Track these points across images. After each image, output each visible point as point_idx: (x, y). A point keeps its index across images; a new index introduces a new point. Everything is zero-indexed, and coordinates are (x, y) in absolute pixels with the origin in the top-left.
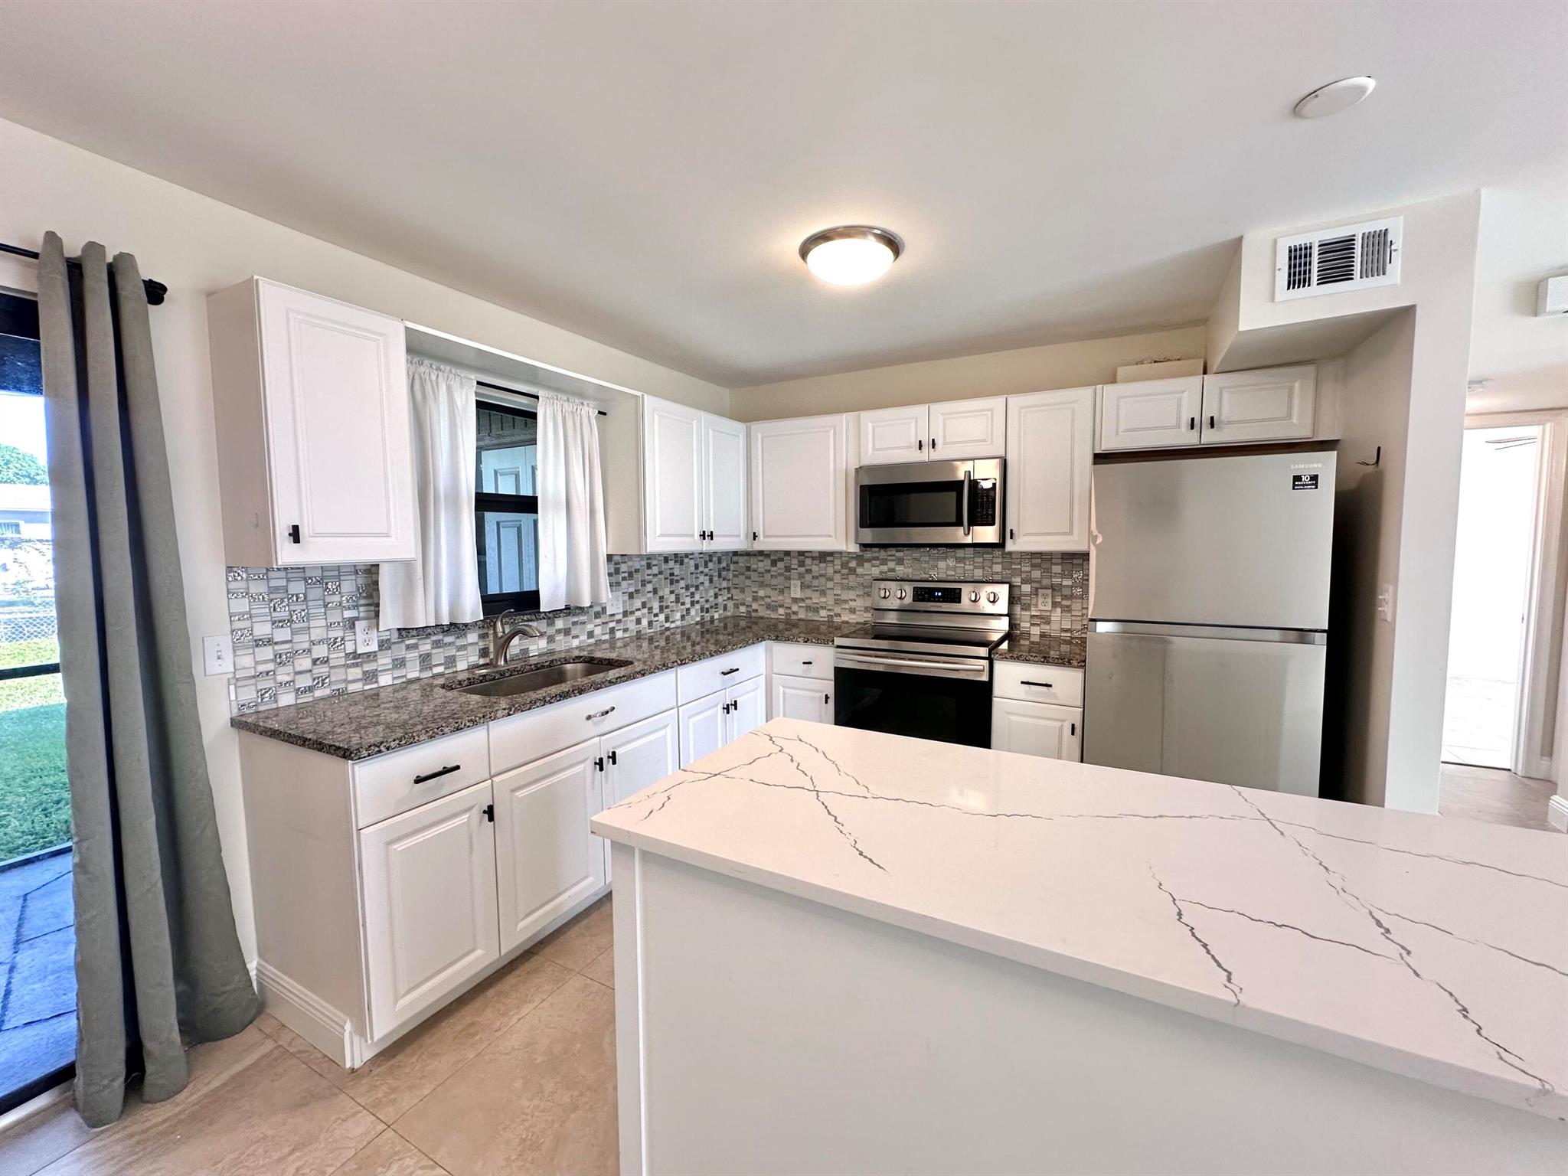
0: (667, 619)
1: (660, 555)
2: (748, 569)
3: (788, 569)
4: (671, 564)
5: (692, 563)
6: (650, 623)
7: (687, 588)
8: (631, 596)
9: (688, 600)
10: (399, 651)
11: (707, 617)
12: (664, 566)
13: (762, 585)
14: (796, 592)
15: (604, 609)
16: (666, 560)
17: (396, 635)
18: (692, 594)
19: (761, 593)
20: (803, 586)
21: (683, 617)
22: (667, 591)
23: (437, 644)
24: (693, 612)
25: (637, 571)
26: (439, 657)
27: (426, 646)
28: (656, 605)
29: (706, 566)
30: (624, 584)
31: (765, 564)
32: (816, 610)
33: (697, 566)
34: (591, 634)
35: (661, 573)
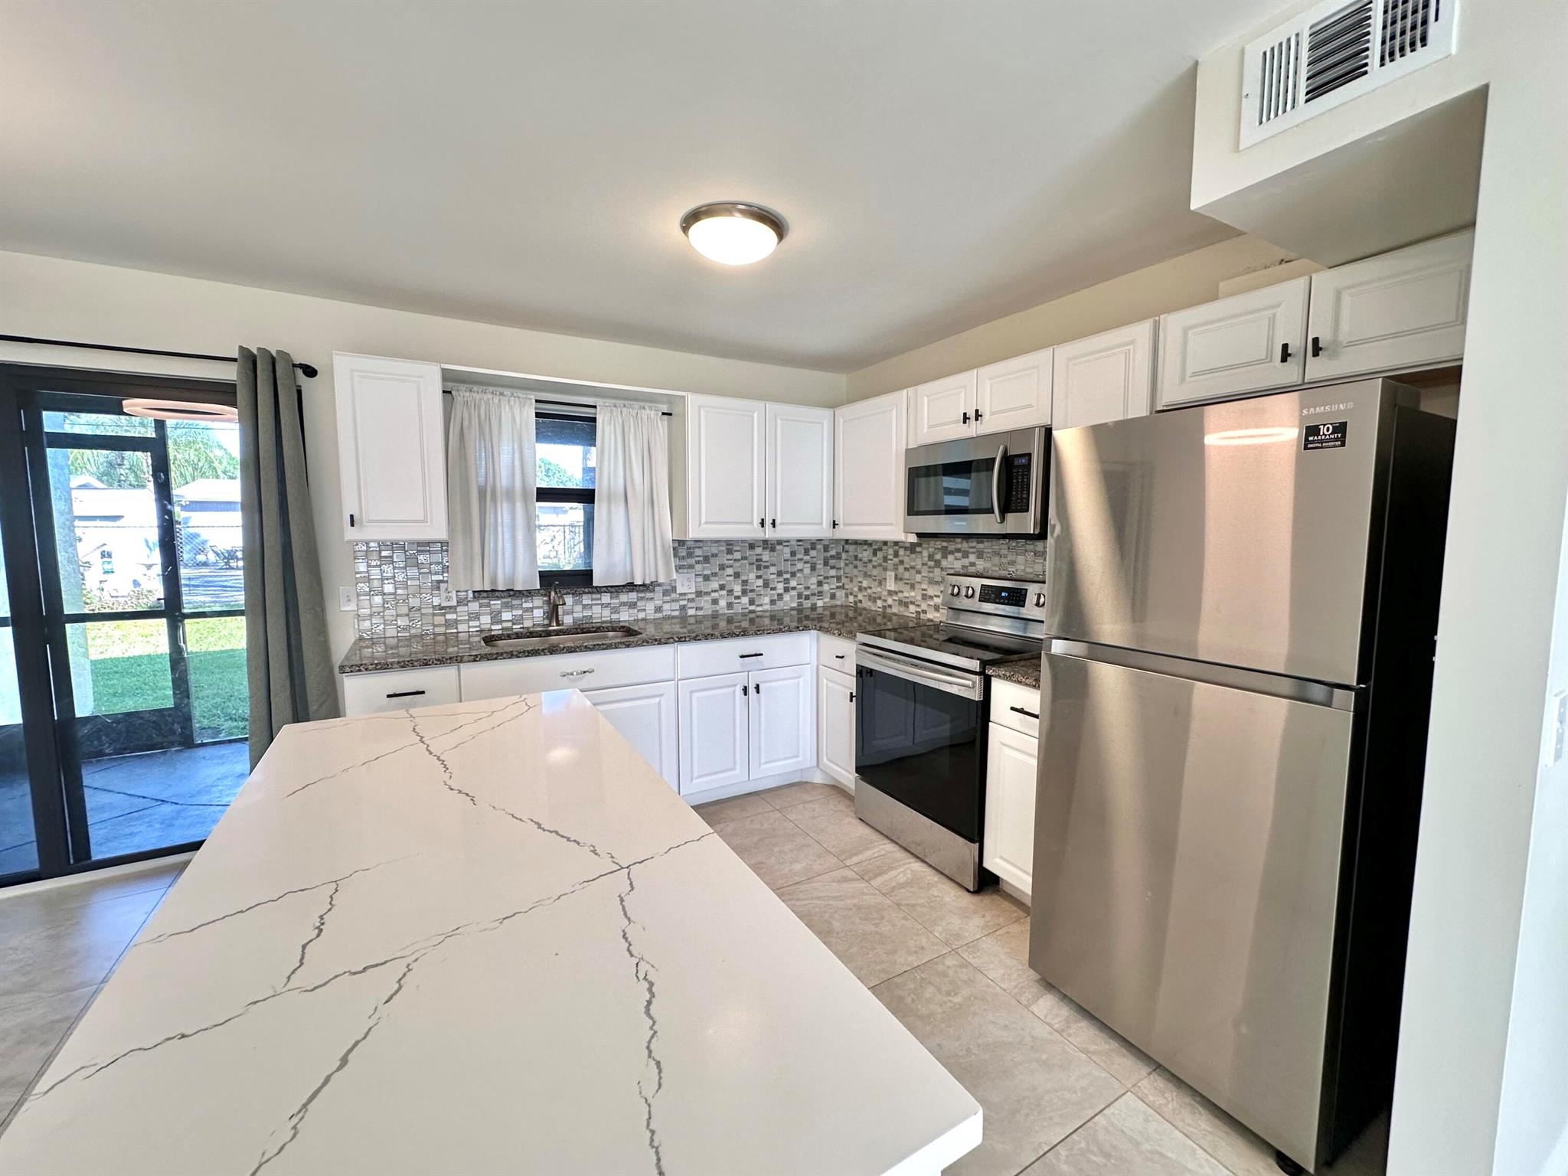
0: (752, 602)
1: (743, 541)
2: (856, 557)
3: (885, 559)
4: (759, 550)
5: (787, 550)
6: (730, 605)
7: (780, 574)
8: (706, 578)
9: (780, 587)
10: (474, 606)
11: (807, 604)
12: (748, 553)
13: (866, 575)
14: (891, 585)
15: (674, 589)
16: (752, 546)
17: (471, 595)
18: (787, 581)
19: (865, 584)
20: (897, 578)
21: (773, 602)
22: (752, 576)
23: (506, 606)
24: (787, 597)
25: (714, 555)
26: (506, 616)
27: (496, 604)
28: (738, 589)
29: (806, 552)
30: (698, 567)
31: (866, 555)
32: (906, 605)
33: (793, 554)
34: (658, 609)
35: (744, 558)
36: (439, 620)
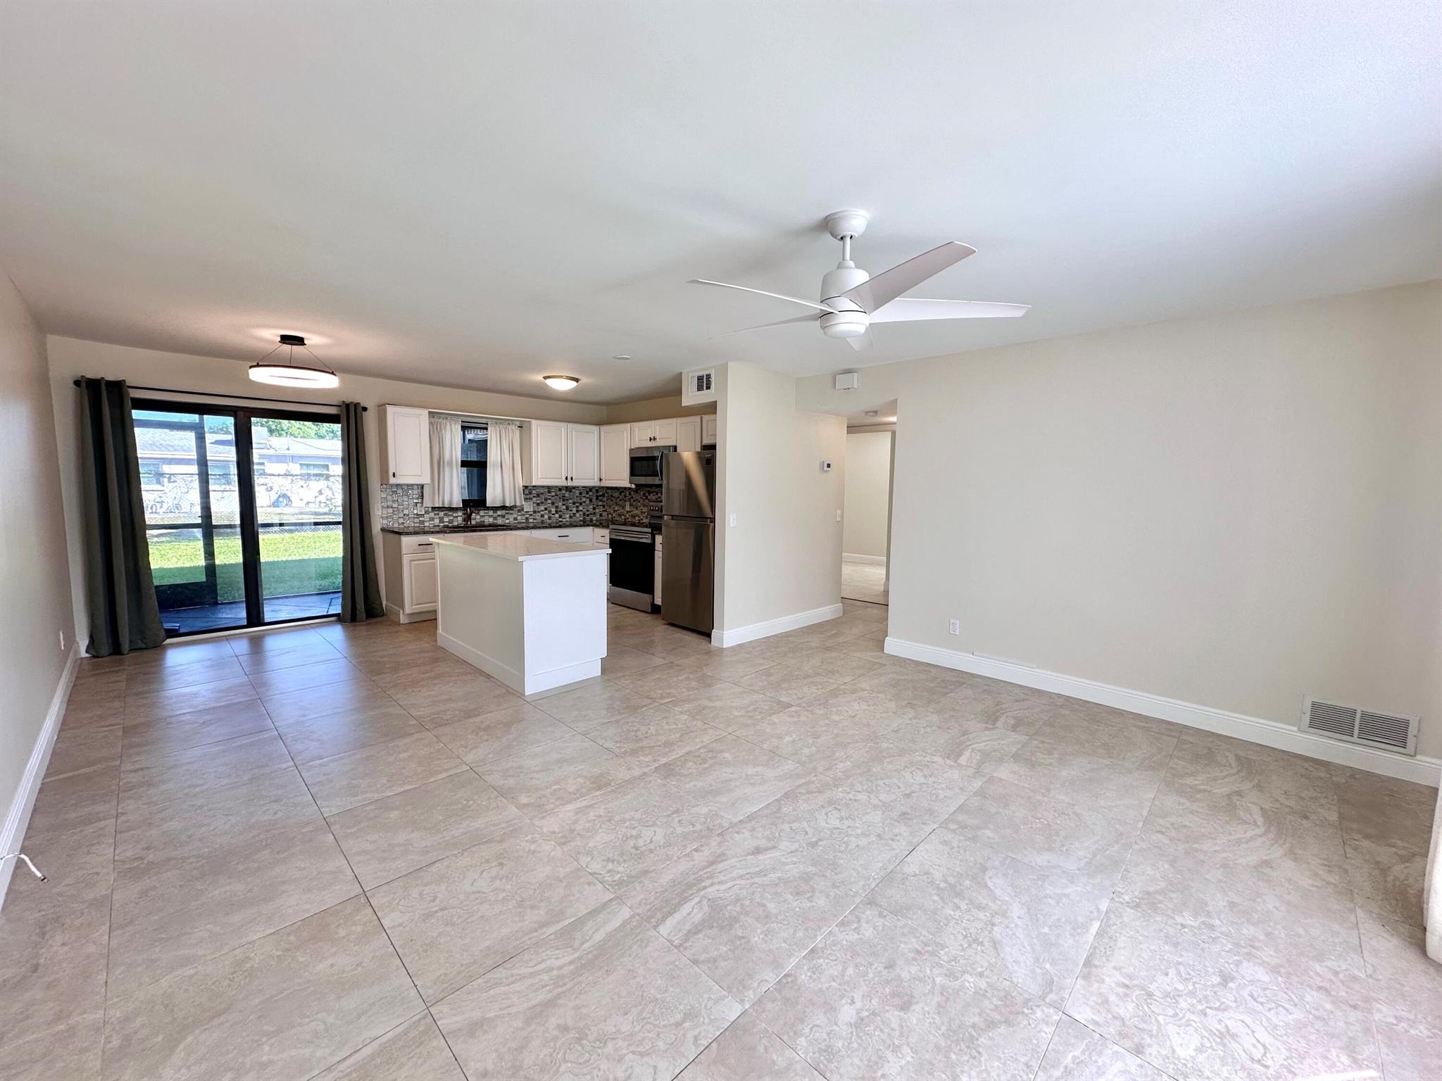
0: (560, 517)
1: (556, 487)
2: (612, 496)
3: (625, 496)
4: (564, 492)
5: (578, 492)
6: (550, 518)
7: (574, 503)
8: (538, 504)
9: (575, 509)
10: (432, 515)
11: (588, 518)
12: (558, 493)
13: (617, 504)
14: (628, 508)
15: (523, 509)
16: (560, 490)
17: (430, 509)
18: (577, 507)
19: (616, 508)
20: (631, 505)
21: (571, 517)
22: (561, 504)
23: (446, 515)
24: (578, 515)
25: (542, 494)
26: (446, 519)
27: (442, 514)
28: (553, 510)
29: (587, 493)
30: (534, 499)
31: (616, 494)
32: (634, 517)
33: (581, 494)
34: (515, 519)
35: (556, 495)
36: (417, 520)
